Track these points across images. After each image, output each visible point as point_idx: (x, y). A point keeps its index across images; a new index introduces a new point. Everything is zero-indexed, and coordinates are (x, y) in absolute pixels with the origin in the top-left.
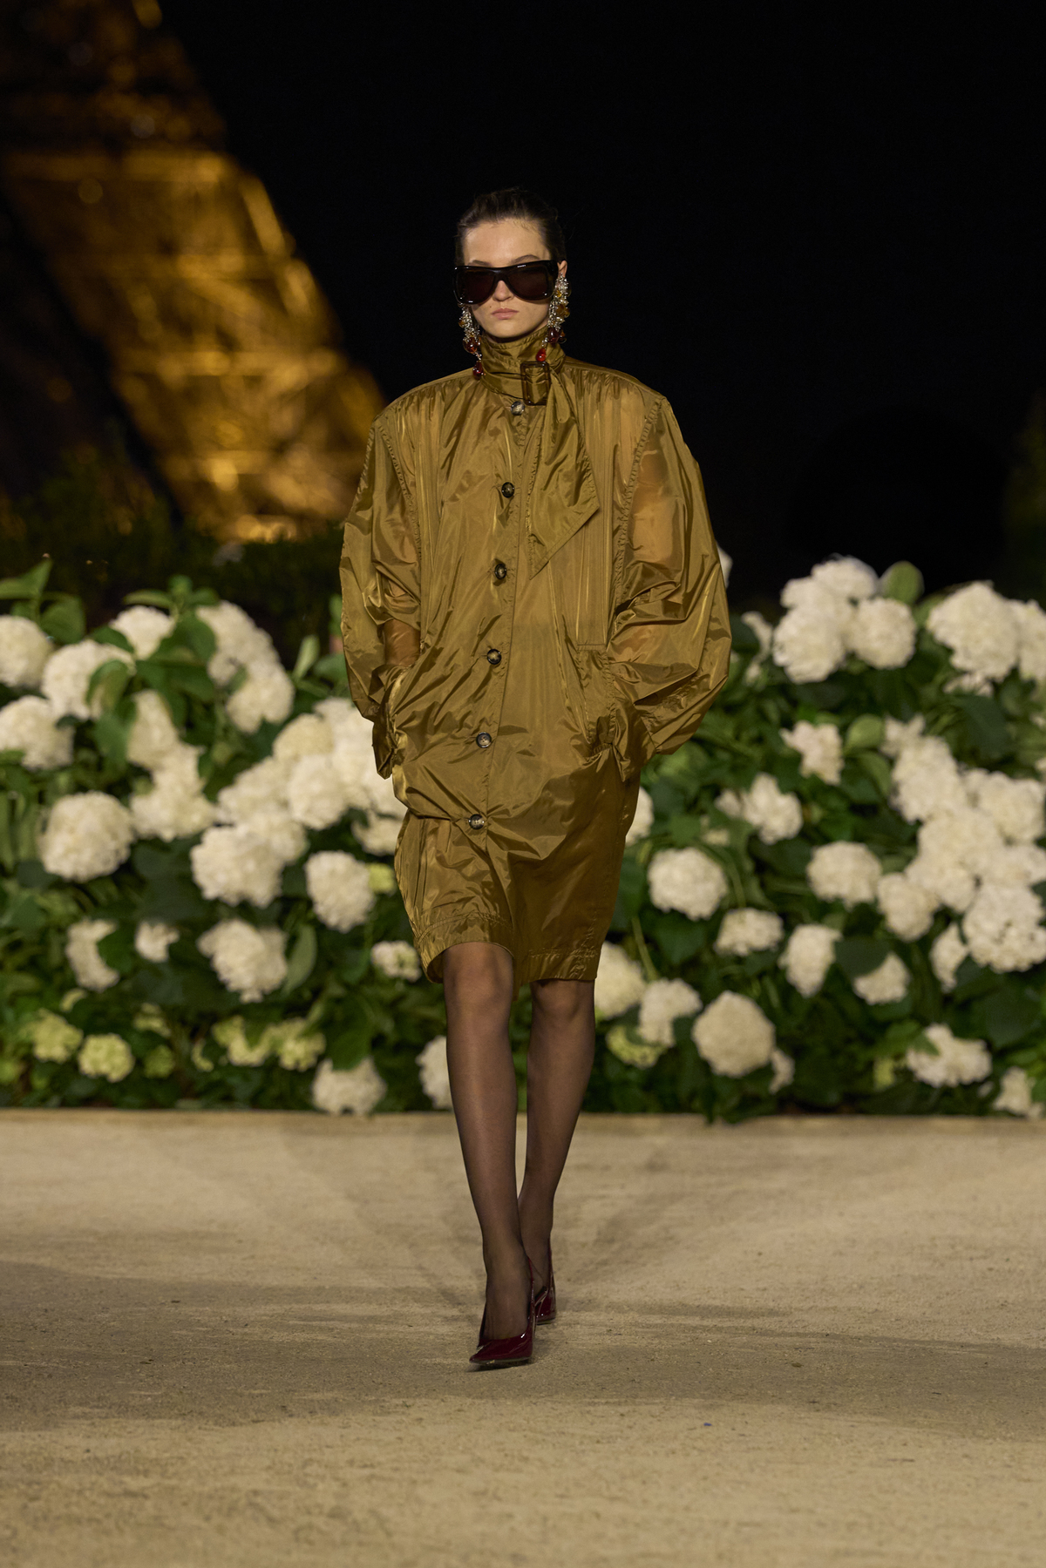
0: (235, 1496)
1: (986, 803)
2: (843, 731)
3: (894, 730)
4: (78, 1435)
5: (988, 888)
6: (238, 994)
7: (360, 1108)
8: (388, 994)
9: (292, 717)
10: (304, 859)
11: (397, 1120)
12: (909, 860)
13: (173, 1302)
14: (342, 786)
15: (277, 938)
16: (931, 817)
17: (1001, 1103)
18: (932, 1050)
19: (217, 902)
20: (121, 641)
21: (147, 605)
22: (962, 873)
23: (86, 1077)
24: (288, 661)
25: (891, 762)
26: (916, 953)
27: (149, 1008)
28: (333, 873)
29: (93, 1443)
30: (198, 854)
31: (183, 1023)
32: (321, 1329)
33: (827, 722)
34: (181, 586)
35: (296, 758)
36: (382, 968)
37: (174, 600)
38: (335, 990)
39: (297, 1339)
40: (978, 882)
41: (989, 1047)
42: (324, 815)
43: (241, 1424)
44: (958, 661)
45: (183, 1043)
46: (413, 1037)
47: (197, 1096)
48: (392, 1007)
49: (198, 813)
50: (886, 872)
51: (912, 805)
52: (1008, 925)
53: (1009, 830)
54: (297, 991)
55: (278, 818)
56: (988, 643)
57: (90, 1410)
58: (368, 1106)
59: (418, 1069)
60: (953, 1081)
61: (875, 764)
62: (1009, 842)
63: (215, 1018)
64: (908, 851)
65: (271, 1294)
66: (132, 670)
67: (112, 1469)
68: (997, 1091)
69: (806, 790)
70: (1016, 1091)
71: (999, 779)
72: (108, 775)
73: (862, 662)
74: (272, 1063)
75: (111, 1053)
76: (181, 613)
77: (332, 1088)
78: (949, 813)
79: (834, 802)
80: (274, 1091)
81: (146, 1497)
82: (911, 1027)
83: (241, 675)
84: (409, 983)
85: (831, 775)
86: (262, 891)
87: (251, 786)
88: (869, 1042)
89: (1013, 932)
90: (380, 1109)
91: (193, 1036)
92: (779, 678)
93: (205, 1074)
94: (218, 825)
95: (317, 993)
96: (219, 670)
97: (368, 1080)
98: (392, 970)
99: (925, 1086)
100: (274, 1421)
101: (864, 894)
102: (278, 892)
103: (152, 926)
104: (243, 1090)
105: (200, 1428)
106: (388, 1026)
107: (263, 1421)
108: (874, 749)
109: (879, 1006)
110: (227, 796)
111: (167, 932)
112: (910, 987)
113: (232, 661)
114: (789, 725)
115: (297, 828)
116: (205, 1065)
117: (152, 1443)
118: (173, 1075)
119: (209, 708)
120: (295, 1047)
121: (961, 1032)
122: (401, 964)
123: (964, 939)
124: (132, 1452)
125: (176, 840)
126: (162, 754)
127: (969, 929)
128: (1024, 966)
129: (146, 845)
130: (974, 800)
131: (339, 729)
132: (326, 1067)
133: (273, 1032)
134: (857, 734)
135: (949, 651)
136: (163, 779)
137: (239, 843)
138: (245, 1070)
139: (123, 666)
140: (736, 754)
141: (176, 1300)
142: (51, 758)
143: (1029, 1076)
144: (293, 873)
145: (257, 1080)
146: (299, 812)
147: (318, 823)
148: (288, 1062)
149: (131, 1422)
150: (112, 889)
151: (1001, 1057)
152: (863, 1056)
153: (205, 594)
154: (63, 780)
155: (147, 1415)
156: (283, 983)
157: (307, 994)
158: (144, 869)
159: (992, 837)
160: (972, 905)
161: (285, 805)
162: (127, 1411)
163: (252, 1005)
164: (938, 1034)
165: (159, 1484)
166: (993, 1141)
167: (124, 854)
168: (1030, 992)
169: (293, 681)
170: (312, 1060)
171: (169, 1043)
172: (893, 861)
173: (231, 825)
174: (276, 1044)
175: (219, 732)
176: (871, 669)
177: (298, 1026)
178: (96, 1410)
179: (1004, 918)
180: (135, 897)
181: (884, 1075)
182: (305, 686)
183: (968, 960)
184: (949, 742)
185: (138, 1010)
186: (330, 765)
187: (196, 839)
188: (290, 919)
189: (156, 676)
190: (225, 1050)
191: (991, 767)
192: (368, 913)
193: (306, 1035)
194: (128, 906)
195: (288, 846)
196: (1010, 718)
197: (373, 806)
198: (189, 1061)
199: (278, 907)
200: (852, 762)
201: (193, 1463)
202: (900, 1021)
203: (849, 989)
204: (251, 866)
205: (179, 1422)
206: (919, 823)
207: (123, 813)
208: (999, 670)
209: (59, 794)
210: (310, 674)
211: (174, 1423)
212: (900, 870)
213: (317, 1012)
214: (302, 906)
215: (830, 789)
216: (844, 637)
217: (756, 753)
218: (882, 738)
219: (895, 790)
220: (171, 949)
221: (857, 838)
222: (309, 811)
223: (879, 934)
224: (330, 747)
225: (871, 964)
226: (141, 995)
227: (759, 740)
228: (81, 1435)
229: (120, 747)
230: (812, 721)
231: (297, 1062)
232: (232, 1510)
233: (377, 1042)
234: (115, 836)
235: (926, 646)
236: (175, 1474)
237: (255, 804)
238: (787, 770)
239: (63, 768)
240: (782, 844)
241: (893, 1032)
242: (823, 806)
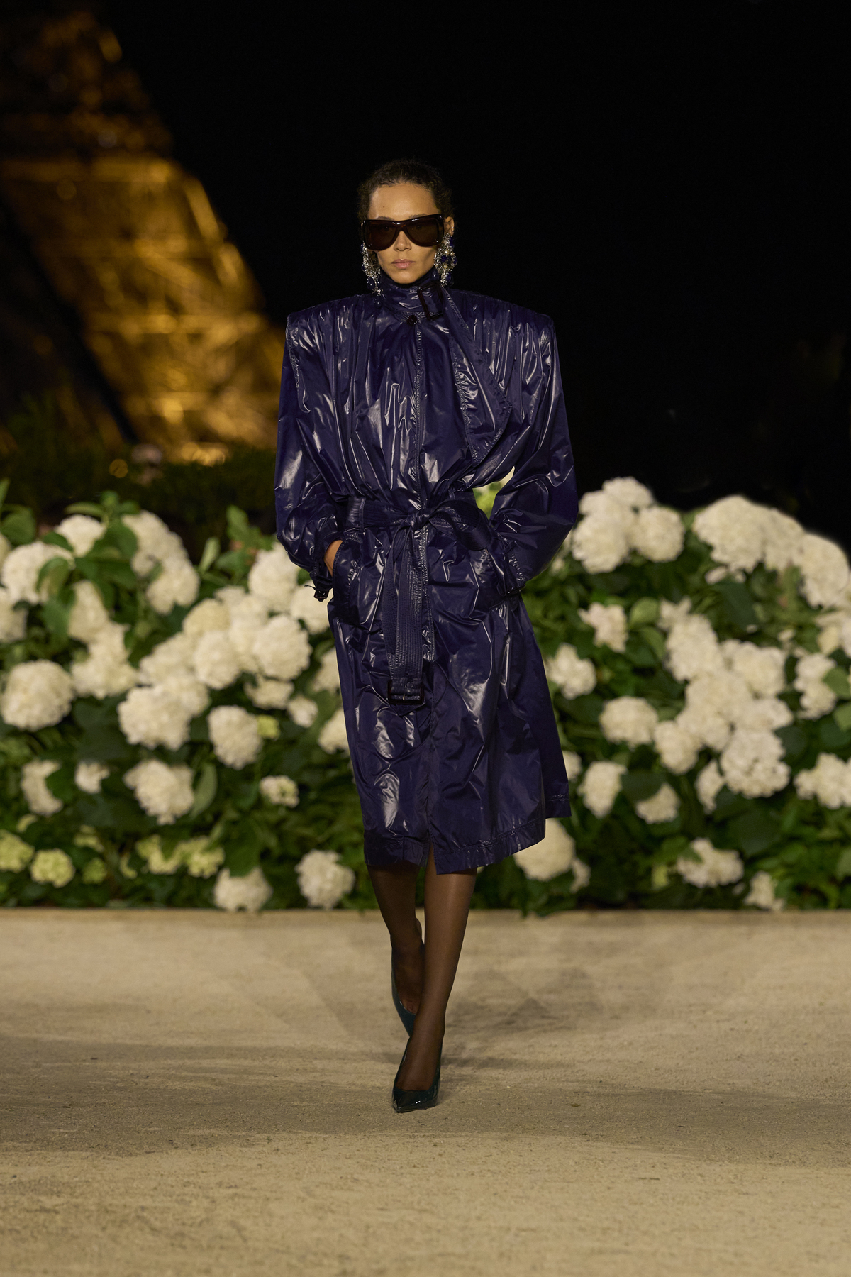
0: (127, 1211)
1: (738, 667)
2: (627, 611)
3: (667, 610)
4: (8, 1164)
5: (740, 733)
6: (155, 818)
7: (252, 907)
8: (273, 818)
9: (198, 601)
10: (206, 713)
11: (280, 916)
12: (679, 711)
13: (93, 1059)
14: (236, 655)
15: (186, 774)
16: (696, 677)
17: (751, 899)
18: (697, 859)
19: (139, 746)
20: (63, 542)
21: (84, 514)
22: (720, 721)
23: (36, 883)
24: (194, 557)
25: (665, 634)
26: (685, 783)
27: (86, 829)
28: (229, 723)
29: (19, 1170)
30: (124, 709)
31: (113, 840)
32: (206, 1079)
33: (615, 604)
34: (110, 499)
35: (200, 634)
36: (268, 798)
37: (105, 510)
38: (231, 814)
39: (186, 1087)
40: (732, 728)
41: (741, 856)
42: (222, 678)
43: (137, 1155)
44: (717, 555)
45: (113, 857)
46: (294, 851)
47: (124, 897)
48: (277, 827)
49: (125, 676)
50: (661, 720)
51: (681, 667)
52: (756, 761)
53: (757, 687)
54: (202, 815)
55: (186, 680)
56: (740, 541)
57: (20, 1145)
58: (258, 905)
59: (296, 876)
60: (713, 882)
61: (652, 636)
62: (757, 696)
63: (138, 837)
64: (678, 704)
65: (170, 1052)
66: (72, 565)
67: (32, 1191)
68: (748, 890)
69: (598, 656)
70: (763, 889)
71: (749, 647)
72: (54, 647)
73: (642, 557)
74: (183, 871)
75: (56, 864)
76: (111, 520)
77: (230, 891)
78: (710, 675)
79: (621, 666)
80: (184, 894)
81: (57, 1212)
82: (681, 841)
83: (157, 569)
84: (289, 808)
85: (618, 645)
86: (174, 737)
87: (165, 655)
88: (648, 852)
89: (759, 767)
90: (267, 907)
91: (121, 851)
92: (577, 570)
93: (131, 880)
94: (140, 686)
95: (217, 817)
96: (140, 564)
97: (257, 885)
98: (276, 799)
99: (692, 887)
100: (162, 1152)
101: (644, 738)
102: (187, 738)
103: (88, 765)
104: (159, 892)
105: (104, 1158)
106: (272, 842)
107: (154, 1152)
108: (652, 624)
109: (656, 825)
110: (147, 663)
111: (101, 769)
112: (680, 809)
113: (150, 558)
114: (585, 606)
115: (202, 689)
116: (130, 873)
117: (66, 1170)
118: (106, 882)
119: (132, 594)
120: (201, 859)
121: (720, 844)
122: (283, 794)
123: (721, 772)
124: (49, 1177)
125: (107, 698)
126: (96, 630)
127: (725, 764)
128: (768, 792)
129: (84, 702)
130: (729, 664)
131: (234, 610)
132: (225, 875)
133: (184, 847)
134: (639, 613)
135: (710, 548)
136: (97, 650)
137: (155, 700)
138: (162, 877)
139: (65, 562)
140: (544, 629)
141: (95, 1057)
142: (8, 634)
143: (773, 879)
144: (199, 723)
145: (171, 885)
146: (203, 676)
147: (218, 684)
148: (195, 870)
149: (51, 1153)
150: (56, 736)
151: (751, 864)
152: (643, 863)
153: (128, 506)
154: (18, 651)
155: (64, 1149)
156: (191, 810)
157: (209, 818)
158: (81, 720)
159: (743, 692)
160: (727, 746)
161: (192, 670)
162: (48, 1145)
163: (167, 826)
164: (702, 846)
165: (68, 1203)
166: (743, 929)
167: (66, 709)
168: (773, 814)
169: (199, 574)
170: (214, 870)
171: (101, 856)
172: (667, 712)
173: (150, 686)
174: (186, 856)
175: (141, 613)
176: (649, 562)
177: (203, 842)
178: (24, 1144)
179: (752, 755)
180: (76, 743)
181: (660, 878)
182: (208, 577)
183: (725, 789)
184: (710, 619)
185: (77, 832)
186: (227, 639)
187: (122, 697)
188: (196, 759)
189: (90, 570)
190: (145, 862)
191: (744, 638)
192: (257, 754)
193: (209, 849)
194: (70, 750)
195: (194, 702)
196: (757, 600)
197: (261, 671)
198: (117, 870)
199: (186, 750)
200: (634, 634)
201: (96, 1185)
202: (672, 836)
203: (633, 812)
204: (165, 718)
205: (89, 1153)
206: (686, 682)
207: (65, 677)
208: (749, 563)
209: (15, 662)
210: (212, 567)
211: (84, 1154)
212: (672, 718)
213: (217, 832)
214: (205, 749)
215: (617, 656)
216: (628, 537)
217: (560, 628)
218: (658, 616)
219: (668, 656)
220: (104, 783)
221: (638, 694)
222: (211, 674)
223: (656, 769)
224: (226, 624)
225: (649, 792)
226: (79, 819)
227: (562, 618)
228: (10, 1164)
229: (62, 626)
230: (604, 603)
231: (202, 871)
232: (123, 1222)
233: (265, 855)
234: (58, 695)
235: (692, 544)
236: (82, 1194)
237: (169, 670)
238: (584, 641)
239: (18, 642)
240: (580, 698)
241: (666, 846)
242: (612, 669)
